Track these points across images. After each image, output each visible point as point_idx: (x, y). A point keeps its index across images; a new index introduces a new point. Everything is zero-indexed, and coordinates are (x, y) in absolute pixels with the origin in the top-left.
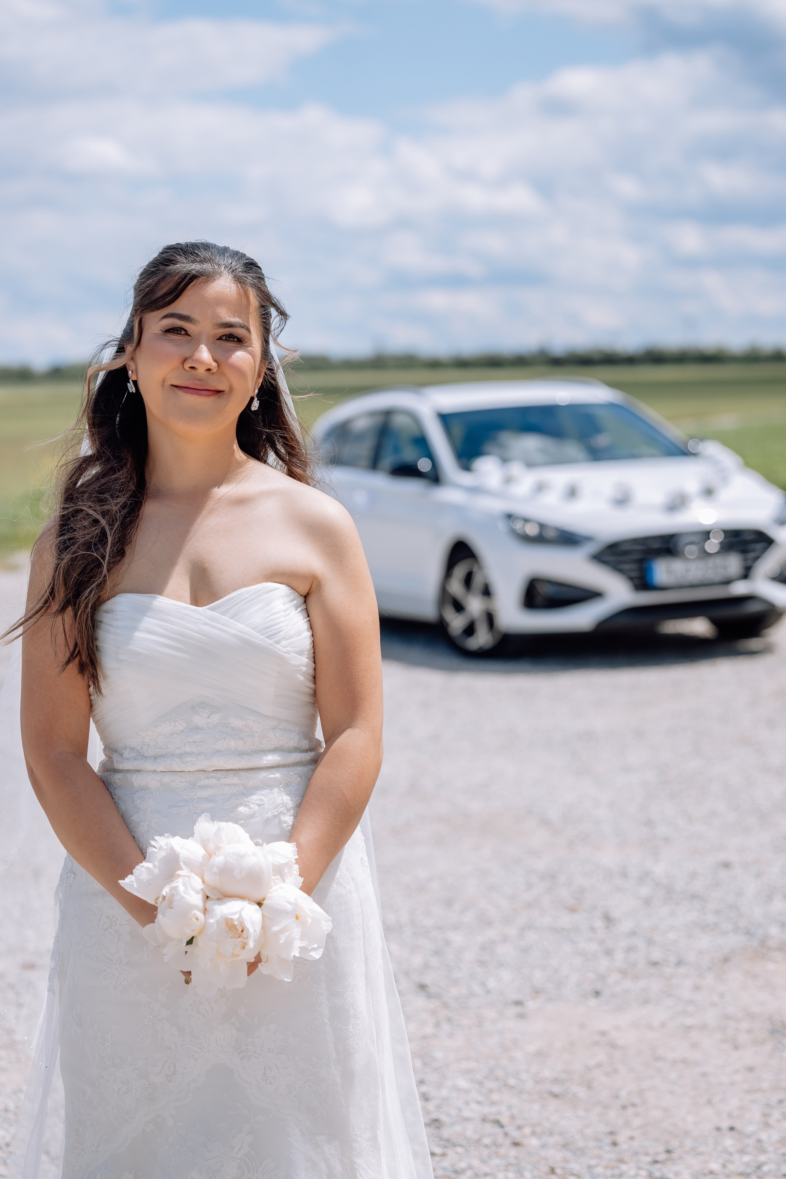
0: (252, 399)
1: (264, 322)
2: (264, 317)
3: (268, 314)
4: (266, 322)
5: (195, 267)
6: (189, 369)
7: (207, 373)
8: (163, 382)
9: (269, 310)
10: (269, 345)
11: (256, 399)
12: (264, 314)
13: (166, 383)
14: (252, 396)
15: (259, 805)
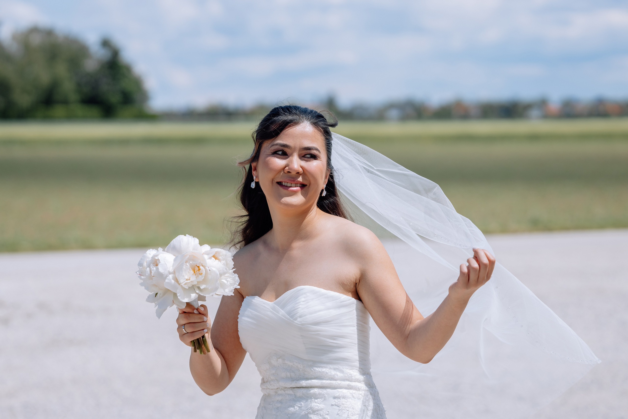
0: (323, 190)
1: (328, 148)
2: (327, 145)
3: (330, 143)
4: (329, 148)
5: (290, 117)
6: (287, 173)
7: (297, 174)
8: (272, 181)
9: (331, 142)
10: (331, 161)
11: (325, 190)
12: (328, 144)
13: (274, 181)
14: (323, 189)
15: (299, 407)
